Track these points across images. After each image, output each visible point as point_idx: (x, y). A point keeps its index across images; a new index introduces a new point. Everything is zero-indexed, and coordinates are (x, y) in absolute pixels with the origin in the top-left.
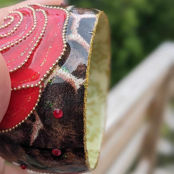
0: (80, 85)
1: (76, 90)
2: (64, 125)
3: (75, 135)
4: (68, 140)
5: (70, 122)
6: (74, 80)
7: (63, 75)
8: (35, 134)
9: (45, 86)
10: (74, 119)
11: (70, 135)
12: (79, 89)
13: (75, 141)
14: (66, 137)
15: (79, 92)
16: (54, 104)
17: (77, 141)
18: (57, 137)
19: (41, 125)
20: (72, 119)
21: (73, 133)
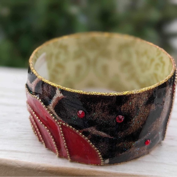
0: (60, 93)
1: (64, 97)
2: (91, 111)
3: (102, 103)
4: (107, 109)
5: (89, 106)
6: (57, 96)
7: (53, 104)
8: (101, 134)
9: (61, 120)
10: (87, 102)
11: (101, 107)
12: (63, 94)
13: (109, 103)
14: (104, 111)
15: (66, 95)
16: (74, 116)
17: (108, 102)
18: (103, 118)
19: (92, 128)
20: (86, 104)
21: (100, 104)
